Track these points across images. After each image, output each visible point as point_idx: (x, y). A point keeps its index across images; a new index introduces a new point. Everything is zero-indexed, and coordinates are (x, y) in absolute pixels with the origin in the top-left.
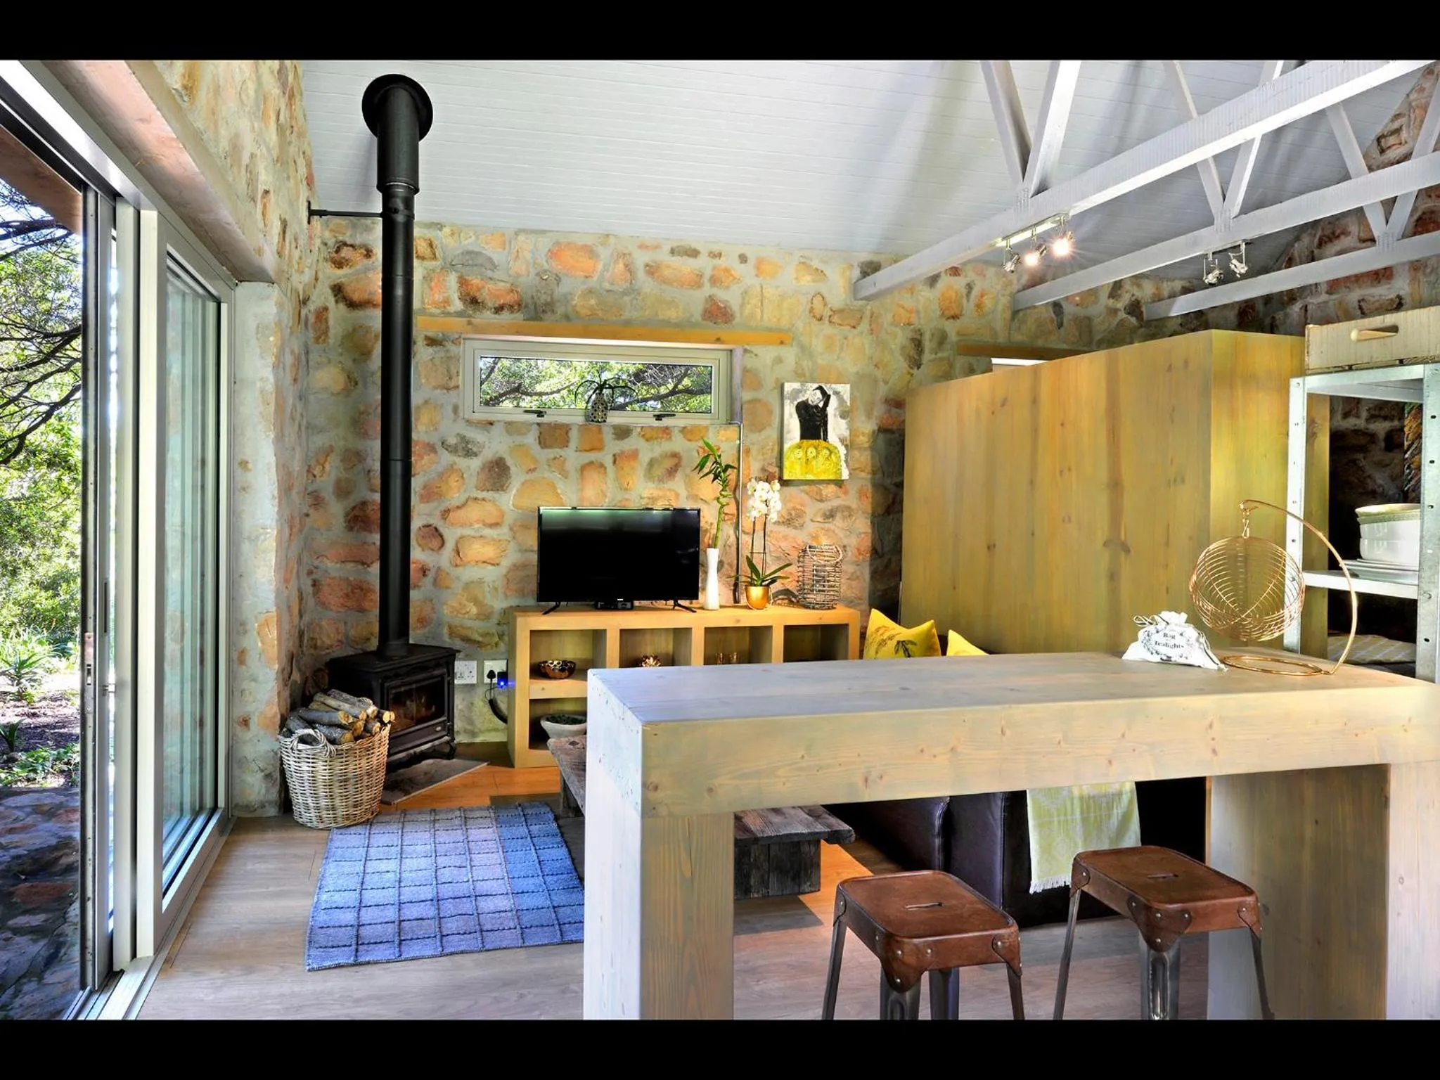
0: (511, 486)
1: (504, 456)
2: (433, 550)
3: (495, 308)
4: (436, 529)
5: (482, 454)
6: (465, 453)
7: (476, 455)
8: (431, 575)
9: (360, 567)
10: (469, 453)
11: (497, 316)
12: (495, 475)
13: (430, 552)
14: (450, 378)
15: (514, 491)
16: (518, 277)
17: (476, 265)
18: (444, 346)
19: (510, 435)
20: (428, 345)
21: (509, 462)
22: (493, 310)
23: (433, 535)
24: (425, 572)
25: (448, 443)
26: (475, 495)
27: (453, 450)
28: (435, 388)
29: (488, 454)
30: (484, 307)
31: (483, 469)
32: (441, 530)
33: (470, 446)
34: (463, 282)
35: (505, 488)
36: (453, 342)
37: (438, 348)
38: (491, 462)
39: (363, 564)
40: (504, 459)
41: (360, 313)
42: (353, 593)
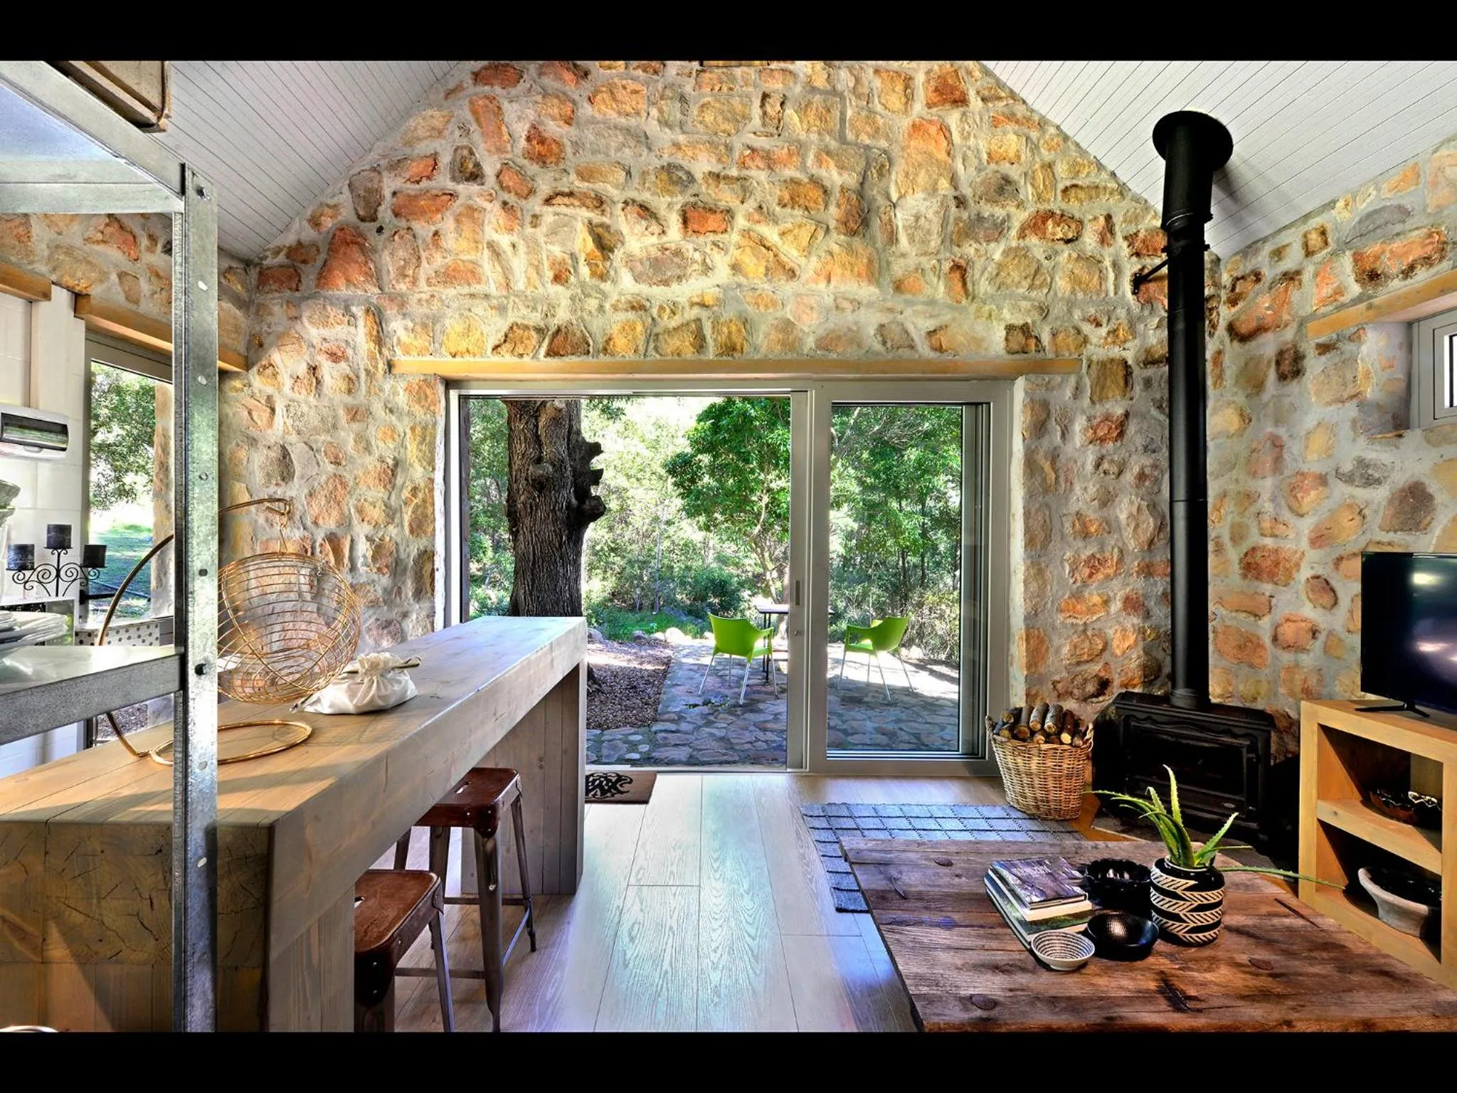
0: (1434, 523)
1: (1423, 479)
2: (1324, 607)
3: (1403, 272)
4: (1327, 582)
5: (1389, 480)
6: (1364, 481)
7: (1378, 482)
8: (1322, 637)
9: (1252, 619)
10: (1370, 482)
11: (1409, 281)
12: (1407, 508)
13: (1323, 611)
14: (1345, 385)
15: (1438, 532)
16: (1441, 211)
17: (1379, 227)
18: (1337, 349)
19: (1434, 446)
20: (1320, 354)
21: (1432, 488)
22: (1401, 276)
23: (1323, 589)
24: (1314, 634)
25: (1341, 470)
26: (1378, 538)
27: (1349, 479)
28: (1328, 404)
29: (1400, 479)
30: (1387, 277)
31: (1391, 501)
32: (1334, 583)
33: (1370, 472)
34: (1358, 258)
35: (1422, 526)
36: (1350, 339)
37: (1333, 353)
38: (1402, 490)
39: (1256, 615)
40: (1422, 484)
41: (1252, 344)
42: (1245, 646)
